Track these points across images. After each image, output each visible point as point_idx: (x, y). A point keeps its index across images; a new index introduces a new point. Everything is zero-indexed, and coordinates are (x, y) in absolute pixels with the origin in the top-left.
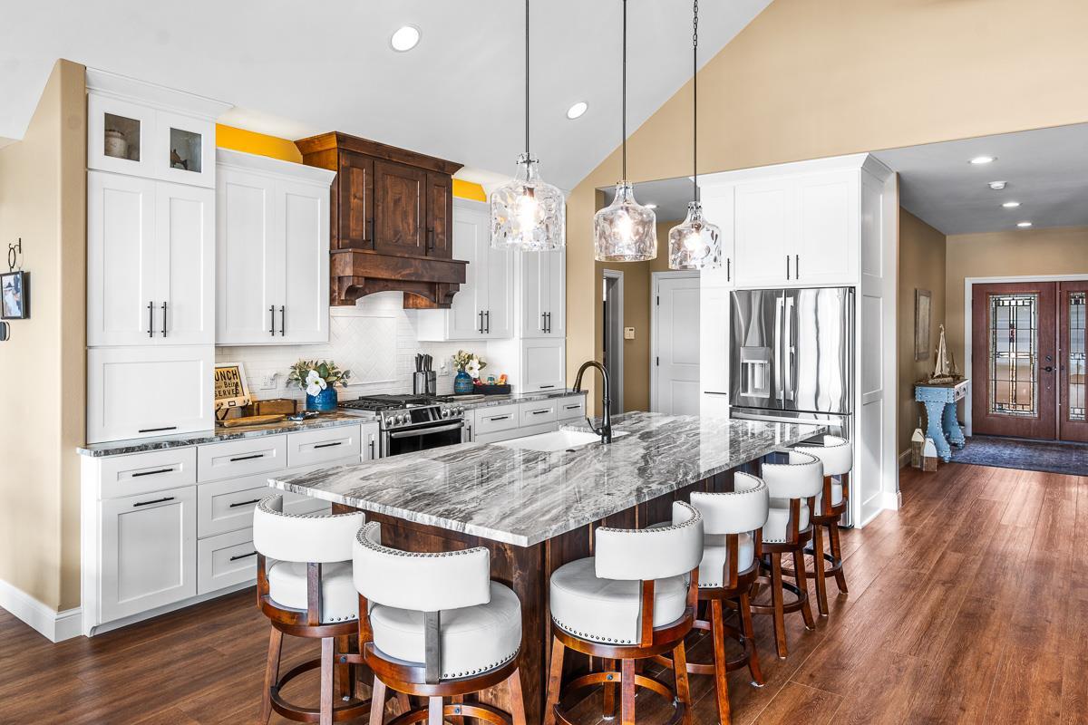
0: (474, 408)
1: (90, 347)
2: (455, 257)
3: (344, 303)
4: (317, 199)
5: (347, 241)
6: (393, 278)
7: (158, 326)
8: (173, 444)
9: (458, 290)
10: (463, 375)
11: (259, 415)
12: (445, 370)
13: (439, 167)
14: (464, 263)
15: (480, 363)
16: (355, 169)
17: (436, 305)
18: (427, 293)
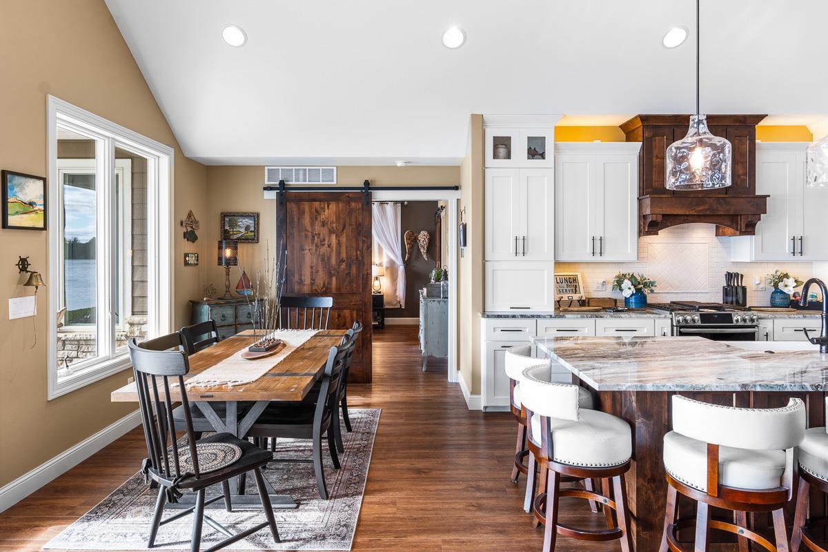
0: (773, 318)
1: (487, 261)
2: (757, 193)
3: (648, 233)
4: (628, 163)
5: (650, 190)
6: (688, 213)
7: (520, 250)
8: (523, 316)
9: (760, 220)
10: (777, 291)
11: (589, 306)
12: (761, 286)
13: (740, 121)
14: (765, 197)
15: (796, 281)
16: (657, 138)
17: (738, 232)
18: (729, 223)
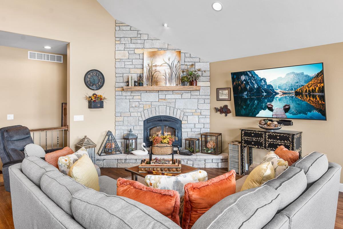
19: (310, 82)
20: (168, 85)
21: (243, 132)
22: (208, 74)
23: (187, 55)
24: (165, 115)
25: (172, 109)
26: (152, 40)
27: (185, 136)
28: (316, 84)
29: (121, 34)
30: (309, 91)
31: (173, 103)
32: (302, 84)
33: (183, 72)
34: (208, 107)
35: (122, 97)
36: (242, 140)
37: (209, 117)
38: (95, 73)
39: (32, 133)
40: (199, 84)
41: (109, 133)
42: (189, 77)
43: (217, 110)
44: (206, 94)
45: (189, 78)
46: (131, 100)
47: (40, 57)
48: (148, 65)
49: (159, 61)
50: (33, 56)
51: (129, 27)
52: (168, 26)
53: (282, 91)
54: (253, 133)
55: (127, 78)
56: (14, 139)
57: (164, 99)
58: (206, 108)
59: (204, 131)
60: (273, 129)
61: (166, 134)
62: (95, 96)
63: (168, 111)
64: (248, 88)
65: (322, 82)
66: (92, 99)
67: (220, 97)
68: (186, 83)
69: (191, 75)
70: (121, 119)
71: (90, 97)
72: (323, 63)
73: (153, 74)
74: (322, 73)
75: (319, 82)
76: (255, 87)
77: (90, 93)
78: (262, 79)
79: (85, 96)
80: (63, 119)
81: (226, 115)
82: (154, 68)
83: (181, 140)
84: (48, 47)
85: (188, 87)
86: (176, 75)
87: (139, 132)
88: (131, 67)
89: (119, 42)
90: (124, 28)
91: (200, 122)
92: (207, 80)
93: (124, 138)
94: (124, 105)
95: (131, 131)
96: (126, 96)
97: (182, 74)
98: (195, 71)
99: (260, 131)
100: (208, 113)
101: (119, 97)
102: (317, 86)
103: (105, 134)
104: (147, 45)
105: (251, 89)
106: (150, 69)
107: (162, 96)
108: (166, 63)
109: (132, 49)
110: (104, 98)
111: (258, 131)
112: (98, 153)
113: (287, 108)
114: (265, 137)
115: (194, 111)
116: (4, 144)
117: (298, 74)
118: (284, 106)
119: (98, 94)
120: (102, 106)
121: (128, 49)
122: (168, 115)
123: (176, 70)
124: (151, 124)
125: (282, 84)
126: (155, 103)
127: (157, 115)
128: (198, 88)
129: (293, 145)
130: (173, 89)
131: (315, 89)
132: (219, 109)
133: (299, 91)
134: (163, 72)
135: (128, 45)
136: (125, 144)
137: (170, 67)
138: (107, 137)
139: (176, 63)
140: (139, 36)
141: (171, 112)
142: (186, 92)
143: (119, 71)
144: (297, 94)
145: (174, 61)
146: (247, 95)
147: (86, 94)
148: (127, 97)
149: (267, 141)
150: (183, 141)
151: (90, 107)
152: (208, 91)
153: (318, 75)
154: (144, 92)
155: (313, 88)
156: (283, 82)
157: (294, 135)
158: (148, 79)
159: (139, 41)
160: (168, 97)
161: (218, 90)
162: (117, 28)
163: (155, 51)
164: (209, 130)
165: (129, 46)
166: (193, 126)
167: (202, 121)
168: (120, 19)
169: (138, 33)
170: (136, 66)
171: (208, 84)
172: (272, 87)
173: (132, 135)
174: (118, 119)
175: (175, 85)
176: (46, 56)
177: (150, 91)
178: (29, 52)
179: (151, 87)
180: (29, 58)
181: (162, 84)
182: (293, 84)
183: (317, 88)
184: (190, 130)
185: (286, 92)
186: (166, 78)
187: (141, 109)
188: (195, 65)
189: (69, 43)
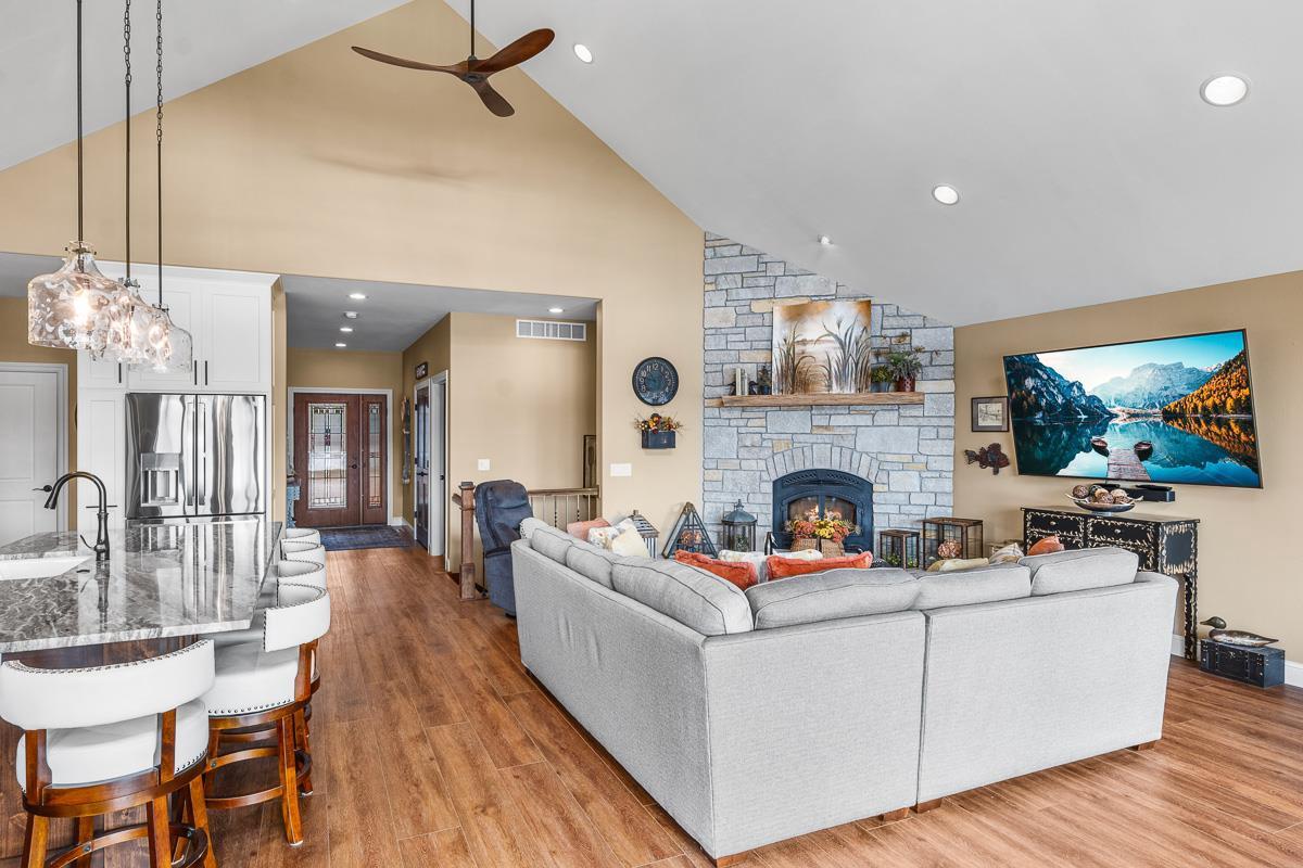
19: (1206, 387)
20: (835, 390)
21: (1030, 517)
22: (949, 358)
23: (887, 311)
24: (828, 467)
25: (847, 453)
26: (796, 276)
27: (880, 524)
28: (1225, 390)
29: (717, 267)
30: (1205, 408)
31: (850, 438)
32: (1180, 391)
33: (877, 355)
34: (947, 448)
35: (720, 422)
36: (1026, 536)
37: (951, 475)
38: (656, 366)
39: (530, 497)
40: (921, 386)
41: (688, 509)
42: (891, 368)
43: (971, 457)
44: (942, 414)
45: (892, 372)
46: (743, 430)
47: (540, 331)
48: (785, 340)
49: (812, 330)
50: (525, 329)
51: (738, 248)
52: (831, 242)
53: (1126, 409)
54: (1055, 519)
55: (730, 373)
56: (503, 505)
57: (827, 428)
58: (942, 454)
59: (934, 513)
60: (1108, 510)
61: (829, 515)
62: (655, 419)
63: (836, 457)
64: (1043, 403)
65: (1244, 384)
66: (649, 427)
67: (981, 423)
68: (883, 384)
69: (895, 364)
70: (717, 475)
71: (645, 422)
72: (1244, 331)
73: (796, 362)
74: (1242, 359)
75: (1233, 384)
76: (1060, 401)
77: (646, 412)
78: (1073, 384)
79: (633, 420)
80: (588, 471)
81: (996, 472)
82: (798, 349)
83: (871, 534)
84: (556, 310)
85: (890, 394)
86: (857, 365)
87: (762, 511)
88: (742, 346)
89: (712, 287)
90: (725, 251)
91: (924, 489)
92: (947, 377)
93: (724, 523)
94: (726, 442)
95: (739, 505)
96: (730, 419)
97: (873, 360)
98: (909, 354)
99: (1071, 515)
100: (948, 465)
101: (714, 422)
102: (1230, 395)
103: (678, 509)
104: (782, 290)
105: (1051, 407)
106: (788, 351)
107: (820, 420)
108: (831, 334)
109: (743, 303)
110: (678, 425)
111: (1068, 514)
112: (663, 554)
113: (1145, 451)
114: (1086, 529)
115: (908, 459)
116: (487, 515)
117: (1165, 369)
118: (1137, 446)
119: (662, 415)
120: (671, 444)
121: (735, 303)
122: (835, 467)
123: (857, 351)
124: (791, 489)
125: (1123, 395)
126: (801, 438)
127: (806, 468)
128: (916, 398)
129: (1156, 551)
130: (847, 401)
131: (1224, 403)
132: (978, 453)
133: (1175, 411)
134: (821, 358)
135: (734, 291)
136: (726, 539)
137: (841, 342)
138: (684, 516)
139: (857, 331)
140: (762, 267)
141: (844, 460)
142: (885, 407)
143: (713, 357)
144: (1168, 416)
145: (852, 327)
146: (1042, 418)
147: (636, 416)
148: (733, 423)
149: (1091, 540)
150: (876, 537)
151: (645, 445)
152: (949, 405)
153: (1228, 368)
154: (774, 408)
155: (1218, 402)
156: (1127, 389)
157: (1160, 524)
158: (783, 375)
159: (762, 282)
160: (837, 420)
161: (975, 401)
162: (709, 253)
163: (803, 305)
164: (950, 510)
165: (738, 294)
166: (903, 498)
167: (930, 485)
168: (716, 230)
169: (761, 260)
170: (755, 344)
171: (949, 386)
172: (1100, 401)
173: (743, 515)
174: (711, 475)
175: (853, 392)
176: (551, 327)
177: (790, 407)
178: (518, 321)
179: (791, 396)
180: (518, 336)
181: (821, 389)
182: (1155, 391)
183: (1230, 402)
184: (895, 509)
185: (1138, 411)
186: (830, 372)
187: (768, 453)
188: (911, 336)
189: (601, 301)
